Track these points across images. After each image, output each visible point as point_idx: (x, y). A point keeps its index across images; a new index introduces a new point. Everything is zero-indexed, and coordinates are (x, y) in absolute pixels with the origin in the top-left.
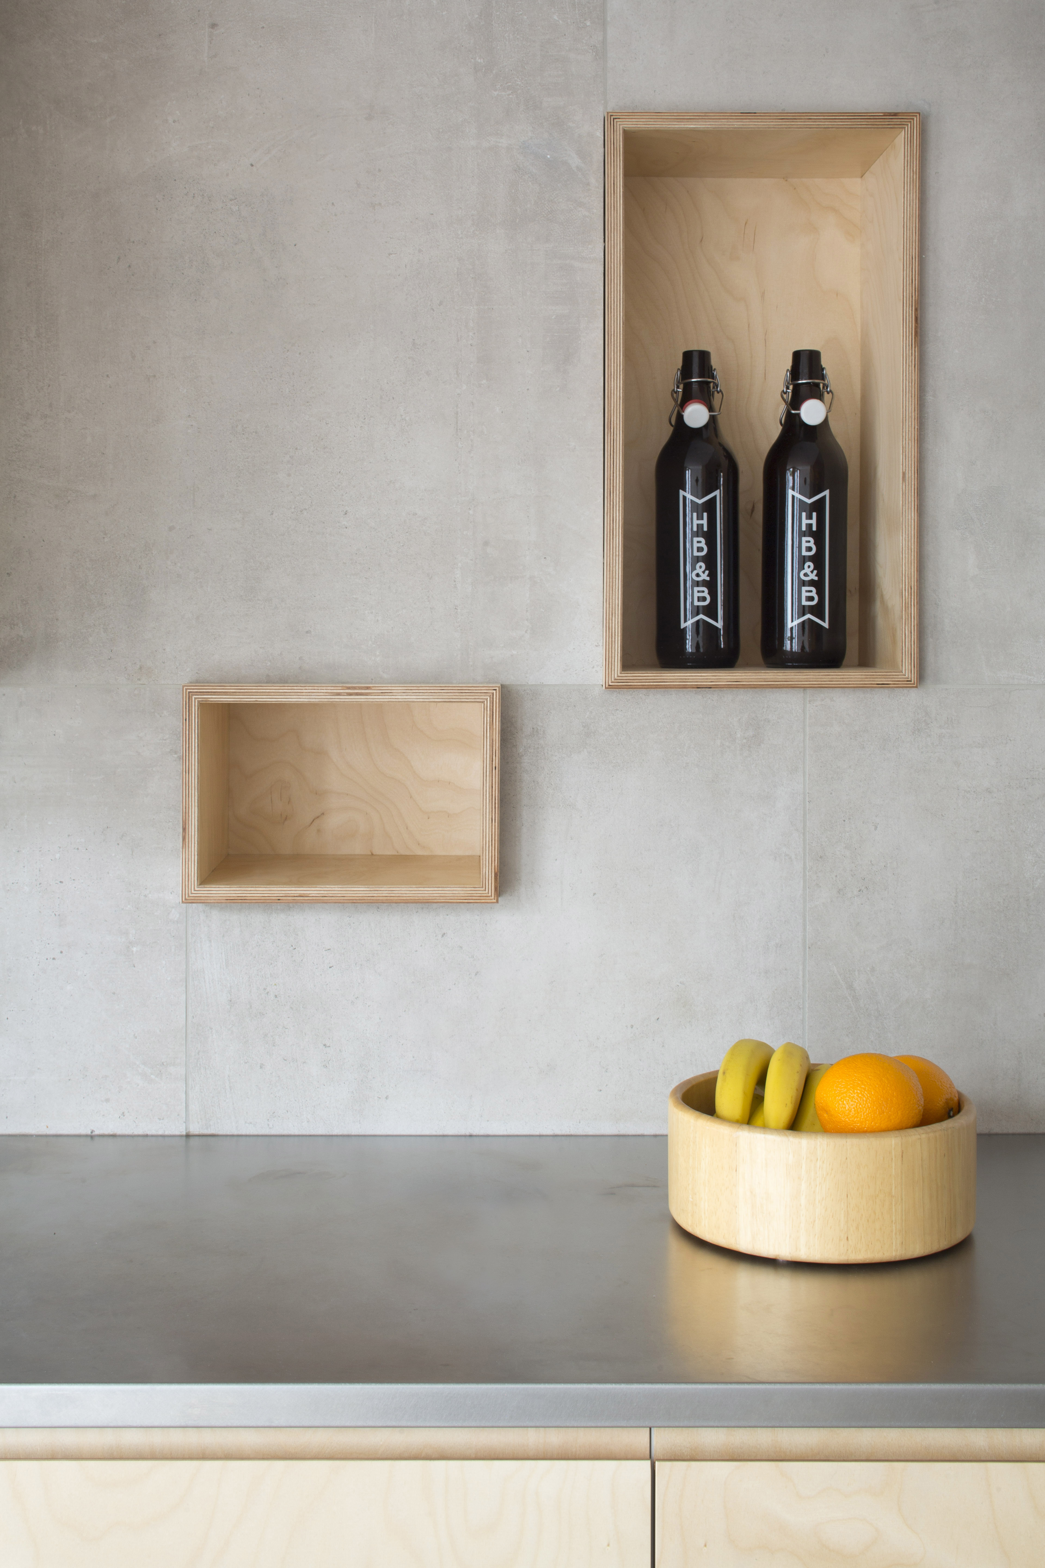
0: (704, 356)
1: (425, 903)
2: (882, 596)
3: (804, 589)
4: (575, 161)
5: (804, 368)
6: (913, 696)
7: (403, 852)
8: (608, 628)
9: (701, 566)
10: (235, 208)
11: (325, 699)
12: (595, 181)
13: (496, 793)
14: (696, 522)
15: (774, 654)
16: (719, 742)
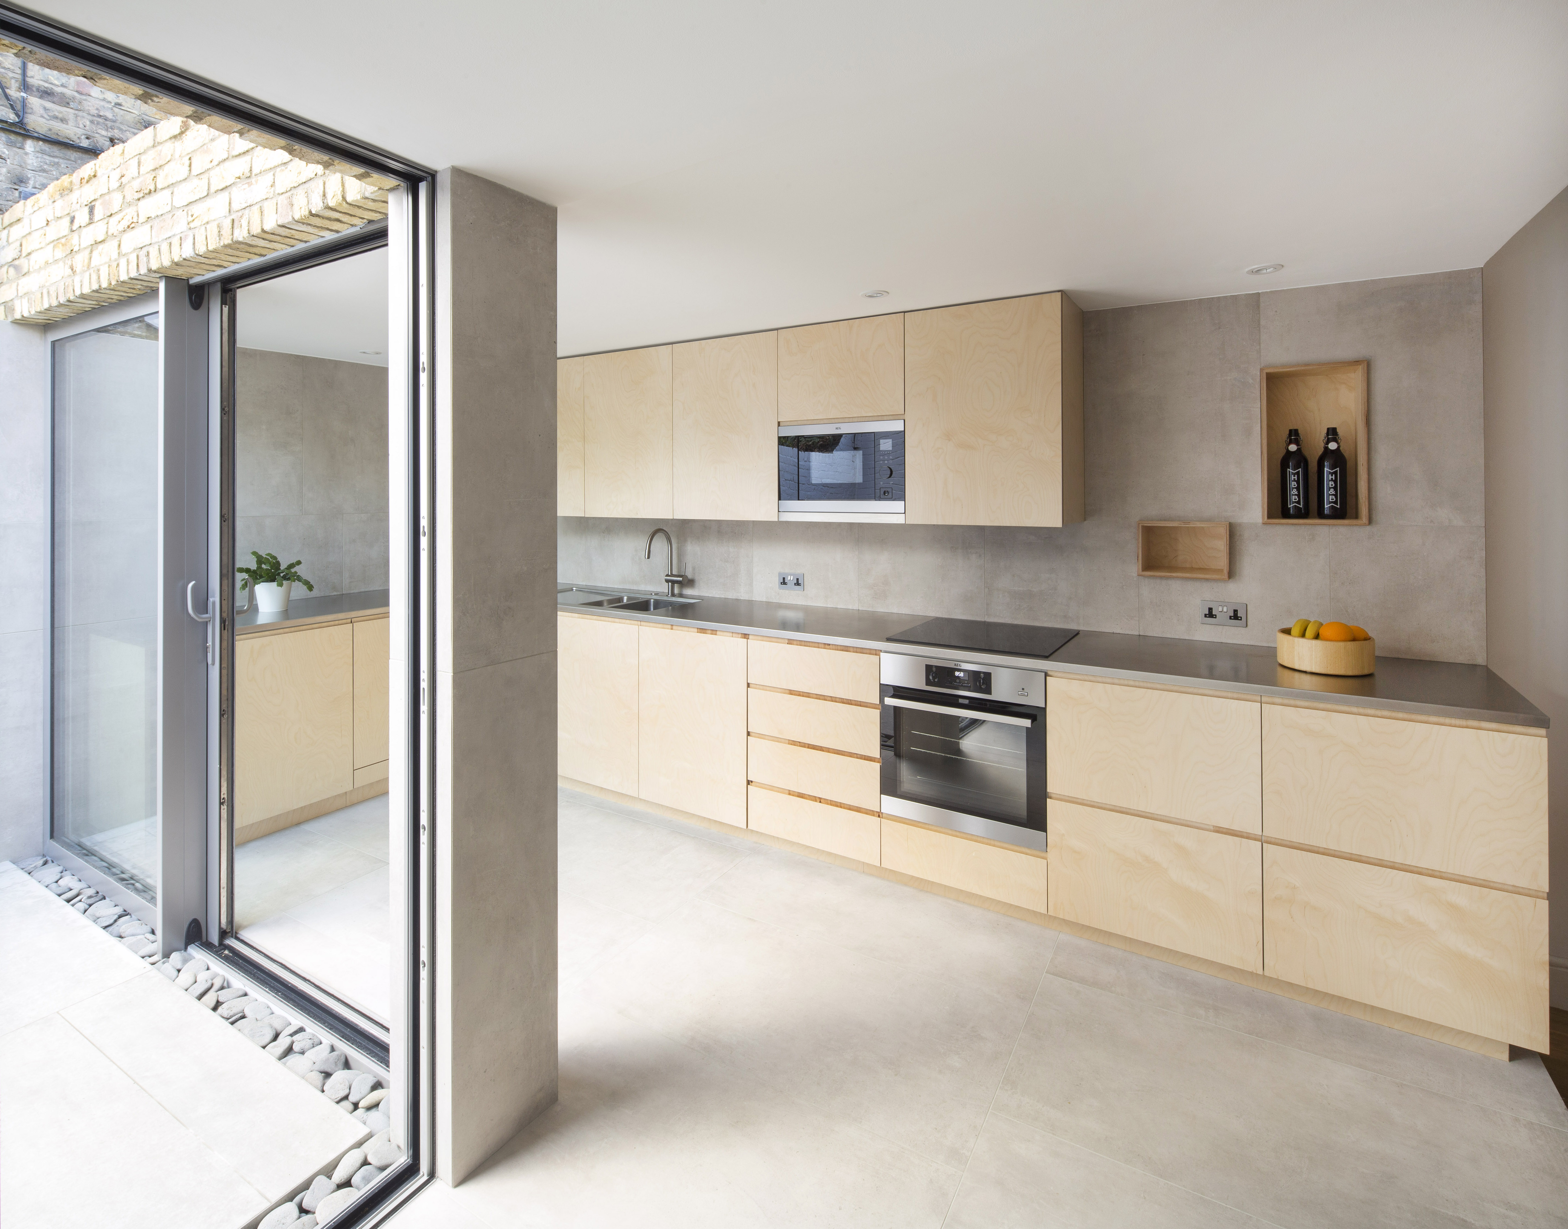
0: (1296, 431)
1: (1207, 580)
3: (1330, 496)
4: (1251, 381)
5: (1330, 432)
6: (1368, 528)
7: (1201, 567)
8: (1263, 507)
9: (1295, 490)
10: (1150, 401)
11: (1177, 525)
12: (1257, 386)
13: (1228, 551)
14: (1293, 478)
15: (1321, 515)
16: (1300, 539)
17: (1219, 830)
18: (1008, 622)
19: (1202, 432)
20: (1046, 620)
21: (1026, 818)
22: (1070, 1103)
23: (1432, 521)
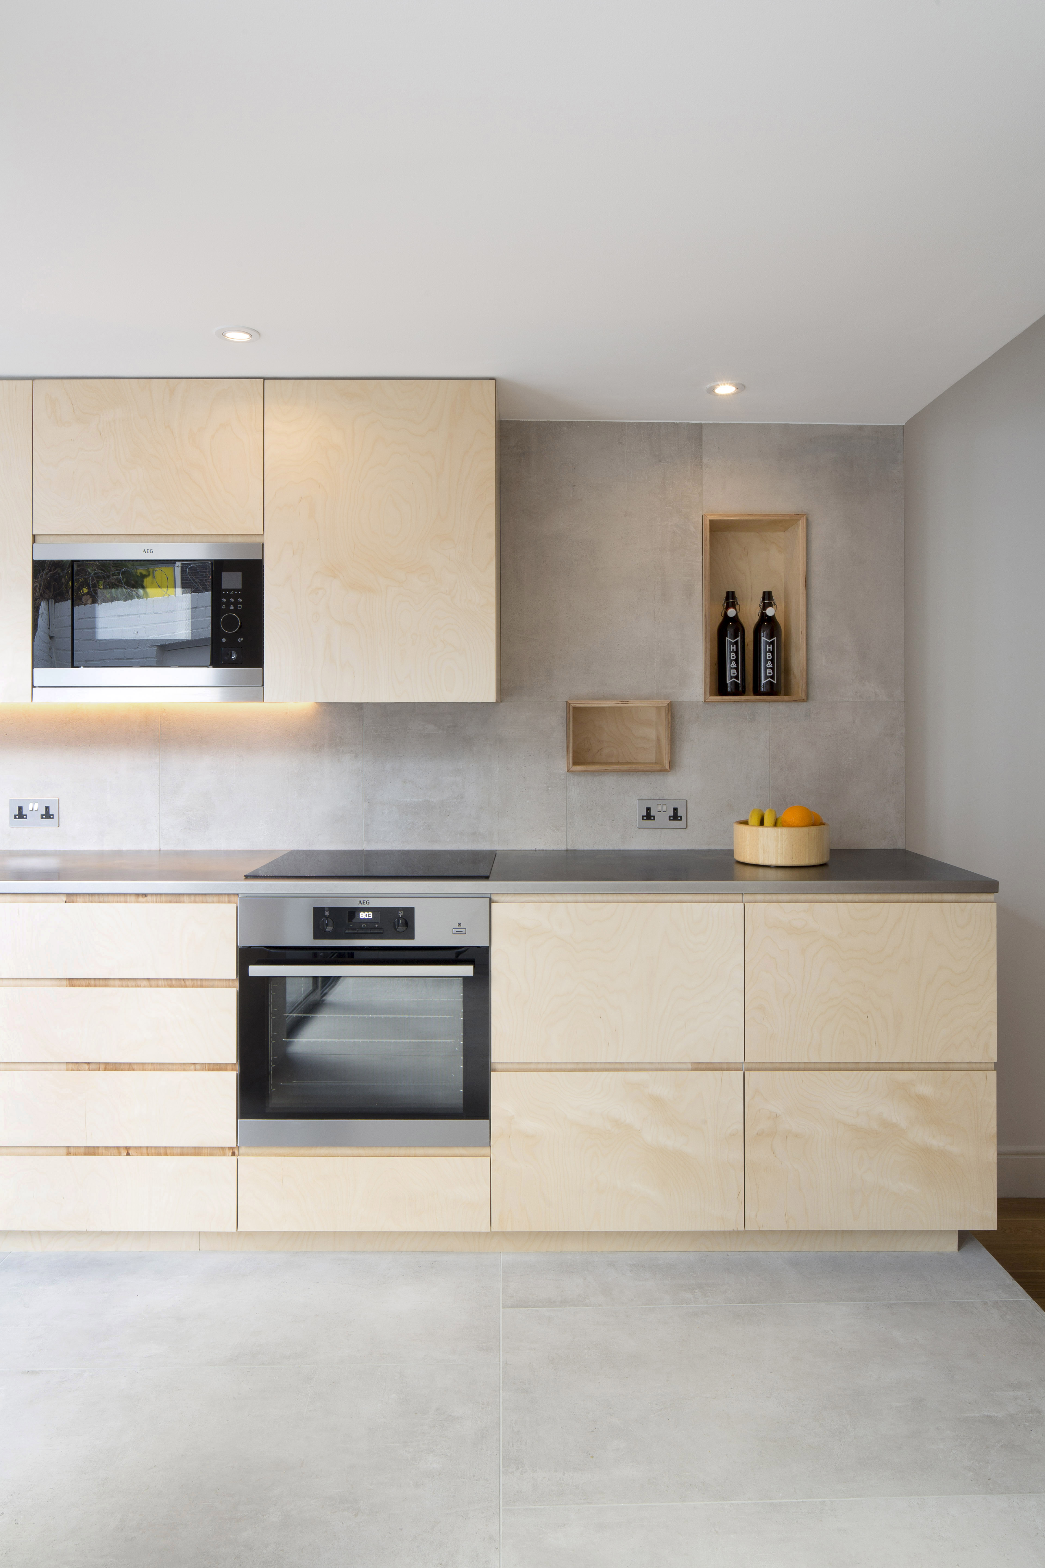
0: (733, 593)
1: (645, 773)
2: (793, 673)
3: (768, 670)
4: (693, 529)
5: (767, 597)
6: (805, 705)
8: (705, 683)
9: (734, 663)
10: (581, 545)
11: (611, 705)
12: (700, 536)
13: (669, 737)
14: (732, 648)
15: (757, 692)
16: (741, 720)
17: (698, 1067)
18: (397, 849)
19: (640, 589)
20: (448, 840)
21: (462, 1106)
22: (592, 1457)
23: (861, 696)
